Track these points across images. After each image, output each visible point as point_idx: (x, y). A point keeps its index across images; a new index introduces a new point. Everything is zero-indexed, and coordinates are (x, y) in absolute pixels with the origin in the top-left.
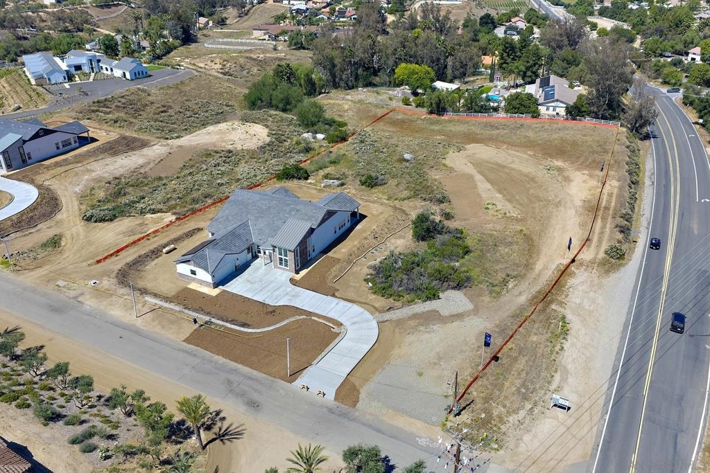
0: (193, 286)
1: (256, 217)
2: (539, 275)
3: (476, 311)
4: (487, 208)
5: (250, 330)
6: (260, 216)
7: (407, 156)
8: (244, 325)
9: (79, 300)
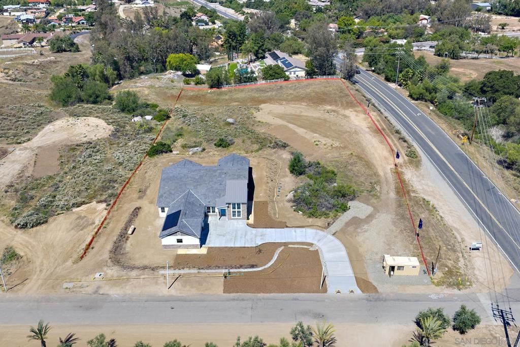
0: (181, 251)
1: (194, 186)
2: (386, 178)
3: (376, 209)
4: (317, 145)
5: (260, 269)
6: (197, 185)
7: (230, 120)
8: (253, 266)
9: (101, 293)
